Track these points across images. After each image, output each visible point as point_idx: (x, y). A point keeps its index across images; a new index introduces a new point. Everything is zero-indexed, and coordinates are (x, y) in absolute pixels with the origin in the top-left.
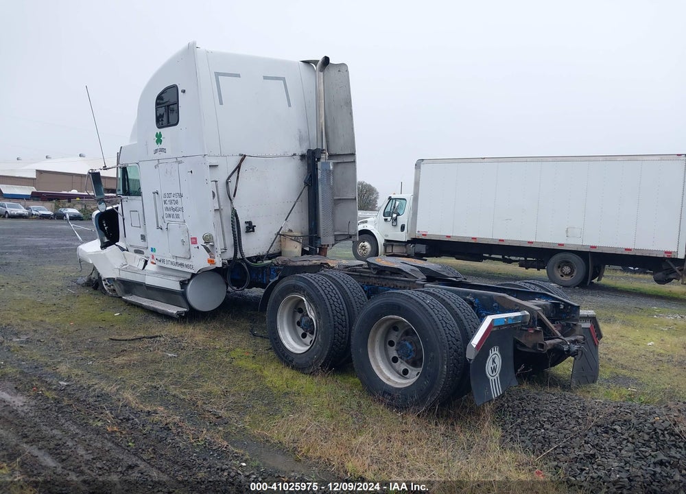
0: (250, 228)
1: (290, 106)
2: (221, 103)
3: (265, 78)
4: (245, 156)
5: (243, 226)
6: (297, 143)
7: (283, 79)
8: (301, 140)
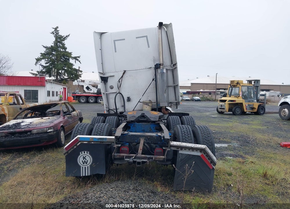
0: (129, 99)
1: (149, 47)
2: (116, 52)
3: (137, 38)
4: (125, 71)
5: (126, 99)
6: (153, 62)
7: (146, 37)
8: (154, 61)
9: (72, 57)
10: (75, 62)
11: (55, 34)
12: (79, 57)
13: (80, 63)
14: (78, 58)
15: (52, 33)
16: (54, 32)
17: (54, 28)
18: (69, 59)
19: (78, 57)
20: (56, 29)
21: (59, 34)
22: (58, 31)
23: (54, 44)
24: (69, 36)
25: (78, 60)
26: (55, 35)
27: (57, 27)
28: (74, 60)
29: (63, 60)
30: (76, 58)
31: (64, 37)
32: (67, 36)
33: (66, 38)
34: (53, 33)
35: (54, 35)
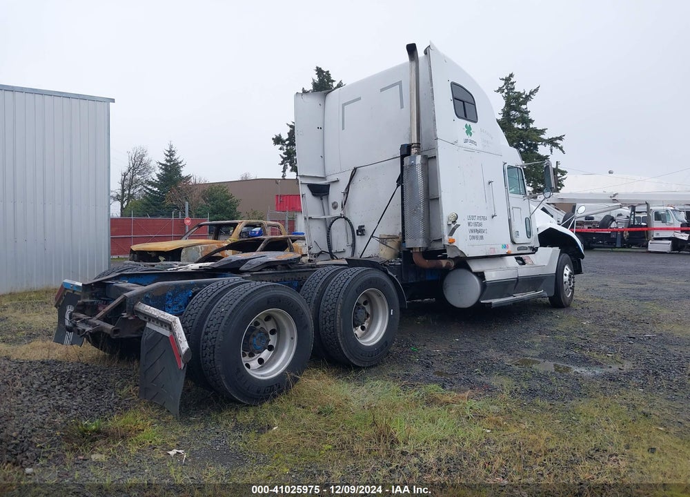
0: (361, 231)
2: (343, 129)
3: (382, 90)
4: (355, 169)
9: (545, 140)
10: (552, 151)
11: (506, 91)
12: (560, 138)
13: (563, 152)
14: (558, 141)
15: (498, 91)
16: (504, 88)
17: (503, 79)
18: (536, 147)
19: (557, 138)
20: (508, 80)
21: (515, 91)
22: (512, 83)
23: (502, 115)
24: (536, 90)
25: (556, 145)
26: (506, 93)
27: (511, 75)
28: (548, 146)
29: (524, 148)
30: (552, 142)
31: (524, 96)
32: (531, 93)
33: (529, 96)
34: (501, 90)
35: (504, 94)
